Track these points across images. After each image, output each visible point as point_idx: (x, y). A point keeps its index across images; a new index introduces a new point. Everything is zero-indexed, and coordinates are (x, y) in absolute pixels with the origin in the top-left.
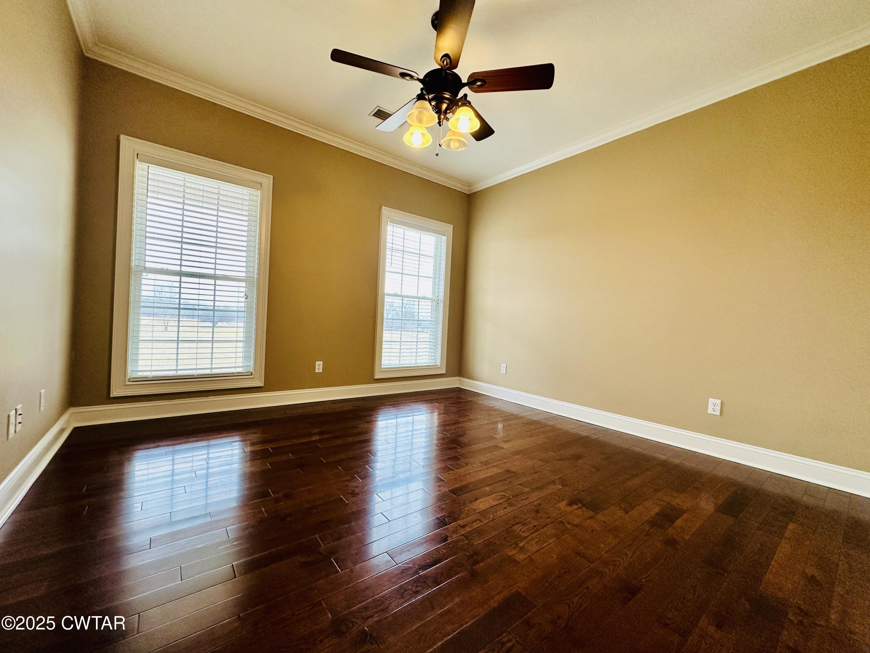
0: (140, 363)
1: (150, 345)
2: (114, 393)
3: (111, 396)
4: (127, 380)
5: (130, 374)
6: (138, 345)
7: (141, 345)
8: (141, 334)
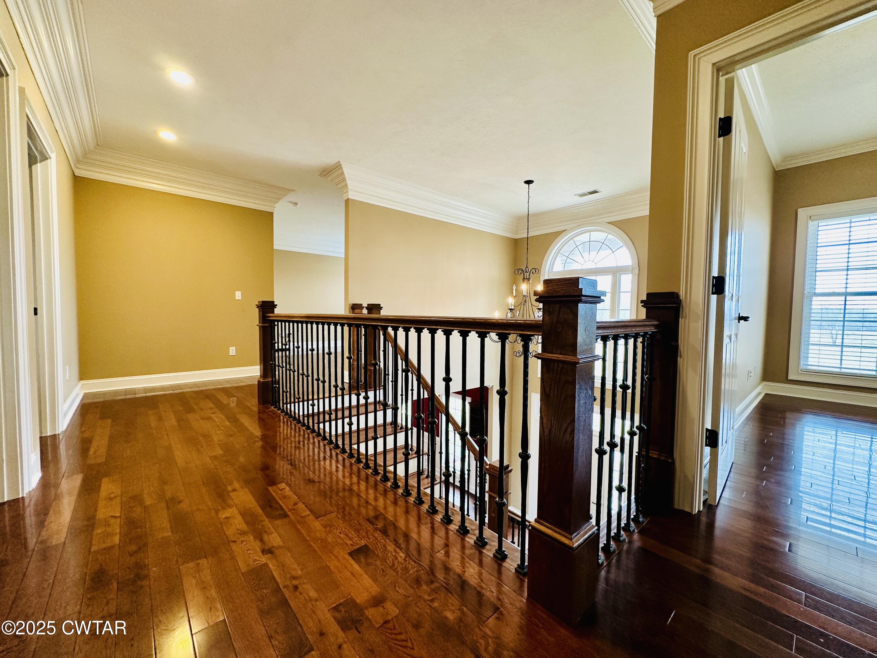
0: (810, 359)
1: (817, 347)
2: (790, 377)
3: (789, 378)
4: (800, 370)
5: (802, 367)
6: (808, 347)
7: (811, 347)
8: (811, 339)
